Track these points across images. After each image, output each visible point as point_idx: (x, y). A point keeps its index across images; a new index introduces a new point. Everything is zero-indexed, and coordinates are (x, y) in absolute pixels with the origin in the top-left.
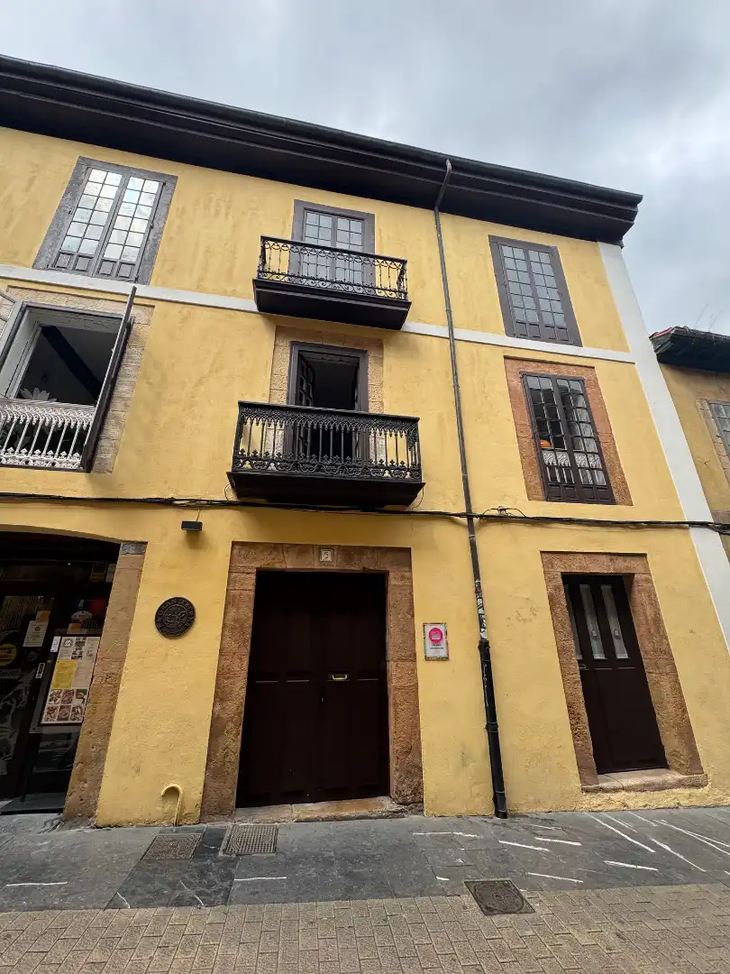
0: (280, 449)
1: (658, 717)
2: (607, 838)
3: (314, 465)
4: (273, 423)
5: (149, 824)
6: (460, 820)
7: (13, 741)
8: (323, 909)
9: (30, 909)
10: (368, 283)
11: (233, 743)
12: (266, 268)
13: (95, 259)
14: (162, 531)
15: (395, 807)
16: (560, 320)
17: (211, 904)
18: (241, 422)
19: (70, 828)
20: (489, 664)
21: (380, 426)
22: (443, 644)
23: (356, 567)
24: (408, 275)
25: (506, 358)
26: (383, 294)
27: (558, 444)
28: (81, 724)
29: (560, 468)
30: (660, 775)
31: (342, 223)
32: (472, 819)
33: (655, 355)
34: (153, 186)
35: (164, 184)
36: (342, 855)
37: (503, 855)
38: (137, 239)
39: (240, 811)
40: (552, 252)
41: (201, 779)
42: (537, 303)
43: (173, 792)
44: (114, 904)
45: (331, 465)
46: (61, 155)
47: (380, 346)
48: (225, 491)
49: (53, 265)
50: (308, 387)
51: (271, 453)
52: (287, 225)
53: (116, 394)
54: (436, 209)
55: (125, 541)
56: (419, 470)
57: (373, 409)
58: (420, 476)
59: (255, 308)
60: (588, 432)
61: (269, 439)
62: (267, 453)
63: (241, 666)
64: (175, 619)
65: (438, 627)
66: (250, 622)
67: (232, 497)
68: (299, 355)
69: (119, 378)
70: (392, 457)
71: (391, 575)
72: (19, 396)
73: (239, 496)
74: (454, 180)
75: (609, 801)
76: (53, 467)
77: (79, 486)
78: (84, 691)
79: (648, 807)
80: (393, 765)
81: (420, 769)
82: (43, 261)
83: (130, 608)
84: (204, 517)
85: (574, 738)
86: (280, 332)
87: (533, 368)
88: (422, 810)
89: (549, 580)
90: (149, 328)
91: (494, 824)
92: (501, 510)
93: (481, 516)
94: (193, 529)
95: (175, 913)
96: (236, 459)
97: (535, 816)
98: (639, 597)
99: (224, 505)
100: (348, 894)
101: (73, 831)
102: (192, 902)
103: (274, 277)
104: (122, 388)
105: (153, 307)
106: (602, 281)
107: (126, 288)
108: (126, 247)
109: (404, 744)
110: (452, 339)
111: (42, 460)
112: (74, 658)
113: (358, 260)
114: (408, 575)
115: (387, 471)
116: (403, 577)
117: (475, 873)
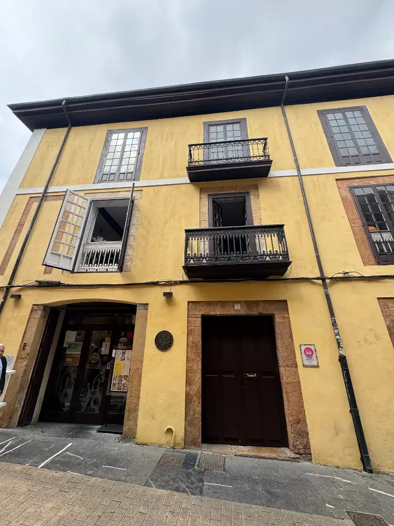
0: (208, 252)
3: (226, 258)
4: (202, 238)
5: (160, 446)
6: (338, 470)
7: (100, 398)
8: (255, 509)
9: (111, 479)
10: (247, 156)
11: (198, 408)
12: (192, 160)
13: (117, 174)
14: (155, 297)
15: (293, 455)
16: (373, 149)
17: (193, 494)
18: (187, 240)
19: (126, 442)
20: (347, 370)
21: (261, 232)
22: (314, 357)
23: (255, 312)
24: (269, 145)
25: (337, 180)
26: (255, 159)
27: (382, 228)
28: (126, 392)
29: (386, 243)
31: (229, 127)
32: (346, 470)
34: (138, 135)
35: (142, 132)
36: (263, 479)
37: (373, 499)
38: (133, 161)
39: (204, 445)
40: (362, 110)
41: (183, 424)
42: (355, 143)
43: (170, 431)
44: (147, 484)
45: (235, 256)
46: (99, 131)
47: (256, 188)
48: (182, 276)
49: (101, 181)
50: (219, 217)
51: (203, 254)
52: (201, 136)
53: (130, 234)
54: (282, 105)
55: (139, 304)
56: (288, 254)
57: (256, 224)
58: (288, 257)
59: (188, 181)
61: (202, 247)
62: (201, 254)
63: (198, 366)
64: (164, 341)
65: (309, 346)
66: (201, 343)
67: (186, 278)
68: (213, 201)
69: (131, 227)
70: (270, 248)
71: (276, 316)
72: (92, 241)
73: (189, 277)
74: (291, 86)
76: (107, 271)
77: (117, 278)
78: (127, 376)
80: (289, 429)
81: (307, 434)
82: (96, 182)
83: (143, 336)
84: (174, 290)
86: (202, 191)
87: (357, 182)
88: (311, 460)
89: (386, 316)
90: (142, 201)
91: (364, 476)
92: (345, 273)
93: (331, 278)
94: (168, 295)
96: (186, 258)
99: (182, 283)
100: (269, 504)
101: (128, 444)
102: (184, 491)
103: (197, 164)
104: (132, 231)
105: (143, 190)
107: (130, 184)
108: (129, 165)
109: (295, 418)
110: (300, 176)
111: (102, 268)
112: (121, 360)
113: (240, 144)
114: (286, 315)
115: (268, 257)
116: (283, 317)
117: (353, 506)
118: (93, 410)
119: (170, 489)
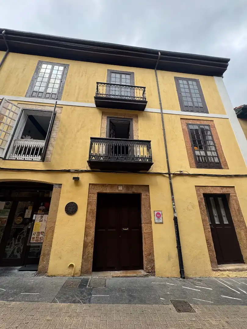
0: (104, 153)
1: (240, 245)
2: (222, 288)
3: (115, 158)
4: (102, 144)
5: (64, 276)
6: (168, 279)
7: (22, 248)
8: (121, 307)
9: (28, 301)
10: (132, 95)
11: (91, 250)
12: (98, 93)
13: (44, 93)
14: (66, 180)
15: (145, 274)
16: (200, 105)
17: (84, 303)
18: (91, 144)
19: (40, 276)
20: (177, 225)
21: (137, 144)
22: (161, 218)
23: (130, 192)
24: (146, 92)
25: (181, 119)
26: (138, 99)
27: (201, 148)
28: (42, 243)
29: (201, 156)
30: (241, 266)
31: (123, 76)
32: (173, 279)
33: (236, 115)
34: (61, 68)
35: (65, 67)
36: (128, 289)
37: (184, 292)
38: (57, 86)
39: (94, 273)
40: (197, 81)
41: (81, 261)
42: (192, 99)
43: (72, 266)
44: (54, 301)
45: (121, 157)
46: (33, 60)
47: (137, 117)
48: (86, 167)
49: (31, 96)
50: (113, 132)
52: (105, 78)
53: (51, 136)
54: (156, 69)
55: (55, 184)
56: (151, 159)
57: (135, 138)
59: (95, 106)
60: (212, 143)
61: (101, 149)
62: (100, 154)
63: (93, 225)
64: (71, 209)
65: (159, 212)
66: (96, 210)
67: (89, 169)
68: (110, 121)
69: (52, 131)
70: (142, 154)
71: (142, 194)
72: (22, 138)
73: (91, 168)
74: (161, 58)
75: (223, 274)
76: (32, 160)
77: (40, 166)
78: (43, 232)
79: (237, 277)
80: (144, 259)
81: (154, 261)
82: (28, 95)
83: (57, 206)
84: (80, 176)
85: (209, 252)
86: (103, 113)
87: (191, 122)
88: (155, 275)
89: (198, 196)
90: (62, 115)
91: (180, 281)
92: (180, 172)
93: (173, 174)
94: (76, 179)
95: (73, 305)
96: (90, 156)
97: (195, 278)
98: (232, 202)
99: (86, 171)
100: (130, 302)
101: (41, 277)
102: (79, 302)
103: (101, 96)
104: (54, 134)
105: (63, 107)
106: (216, 90)
107: (54, 102)
108: (53, 88)
109: (148, 252)
110: (162, 113)
111: (29, 158)
112: (40, 222)
113: (129, 88)
114: (148, 194)
115: (140, 159)
116: (147, 195)
117: (174, 297)
118: (16, 256)
119: (69, 302)
